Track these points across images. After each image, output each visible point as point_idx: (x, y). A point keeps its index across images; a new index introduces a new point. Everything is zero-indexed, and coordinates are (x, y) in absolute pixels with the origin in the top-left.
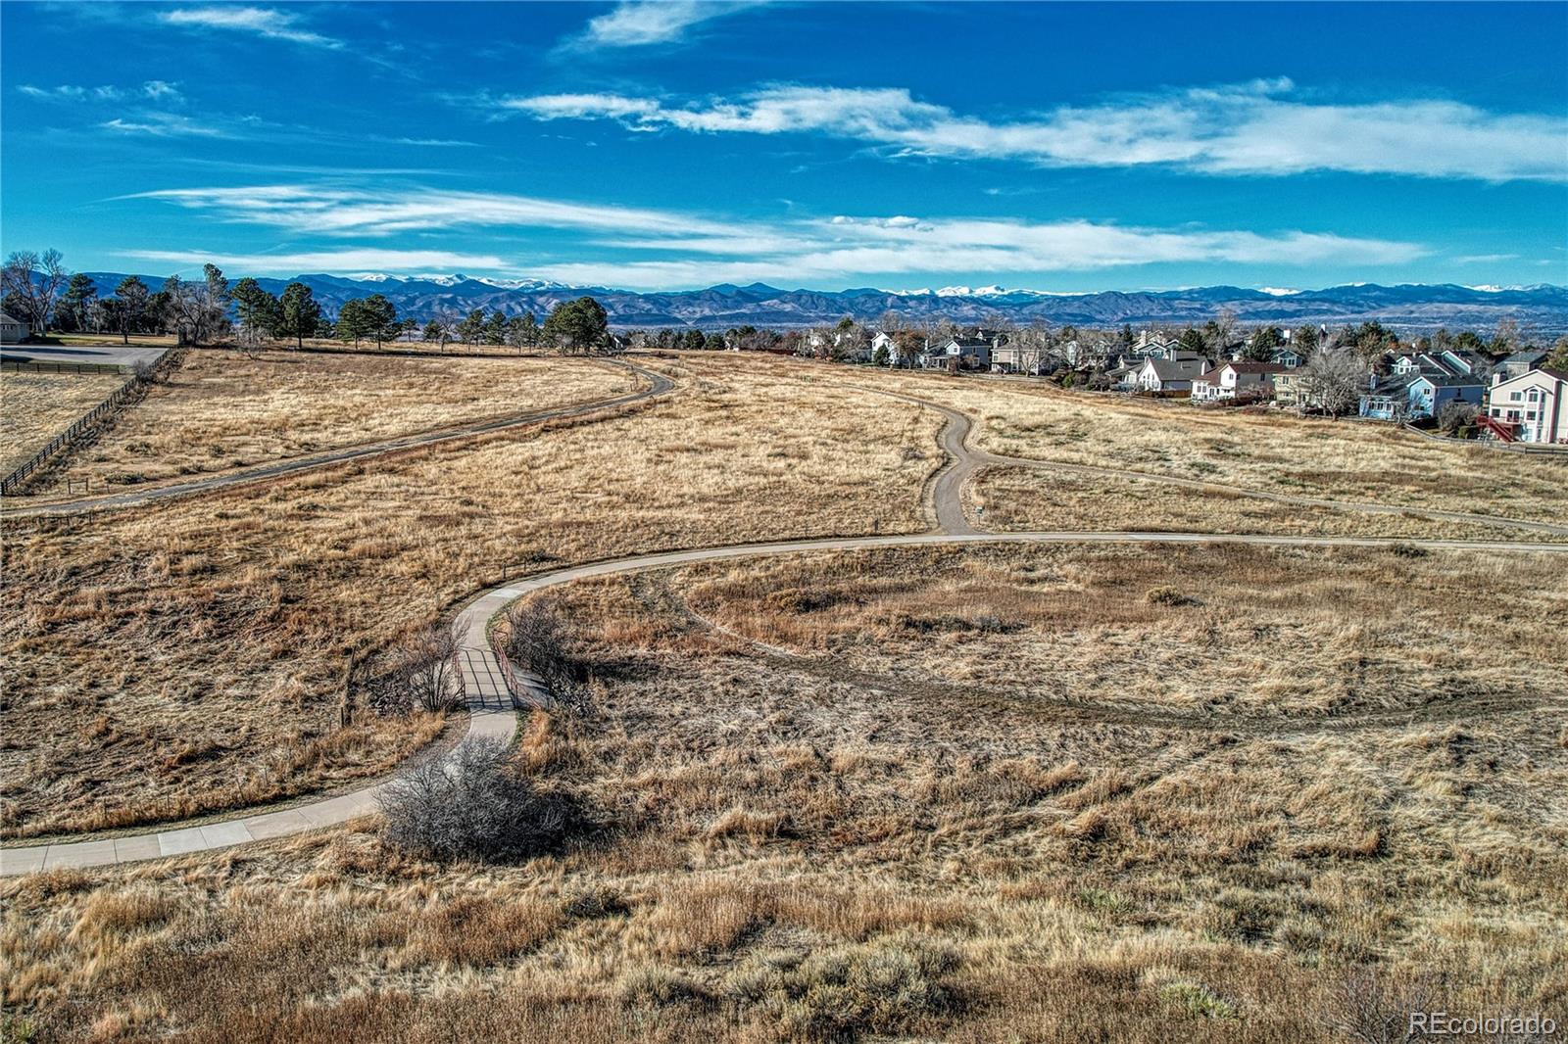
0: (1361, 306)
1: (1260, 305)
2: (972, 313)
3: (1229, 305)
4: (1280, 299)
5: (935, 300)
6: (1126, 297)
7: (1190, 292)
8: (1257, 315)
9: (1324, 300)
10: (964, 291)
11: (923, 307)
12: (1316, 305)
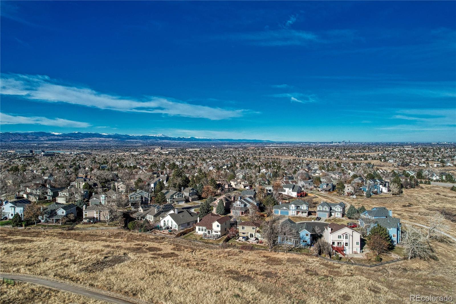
0: (78, 138)
1: (52, 137)
3: (44, 137)
4: (57, 136)
6: (12, 134)
7: (32, 133)
8: (52, 140)
9: (69, 136)
12: (67, 138)
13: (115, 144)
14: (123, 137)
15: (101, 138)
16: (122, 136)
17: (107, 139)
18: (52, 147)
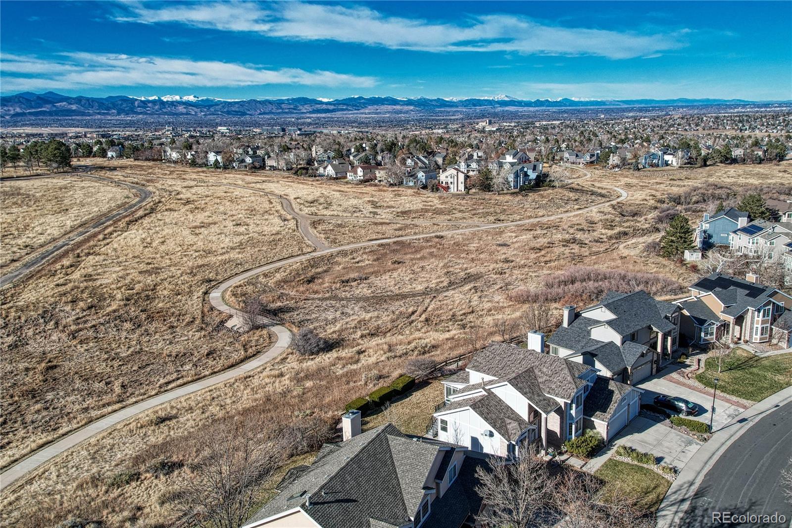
1: (318, 106)
2: (184, 111)
3: (306, 106)
4: (326, 104)
5: (163, 103)
6: (260, 102)
7: (288, 100)
8: (318, 111)
9: (344, 104)
10: (177, 98)
11: (157, 107)
12: (340, 107)
13: (418, 116)
14: (434, 103)
15: (395, 107)
16: (431, 101)
17: (406, 108)
18: (316, 124)
